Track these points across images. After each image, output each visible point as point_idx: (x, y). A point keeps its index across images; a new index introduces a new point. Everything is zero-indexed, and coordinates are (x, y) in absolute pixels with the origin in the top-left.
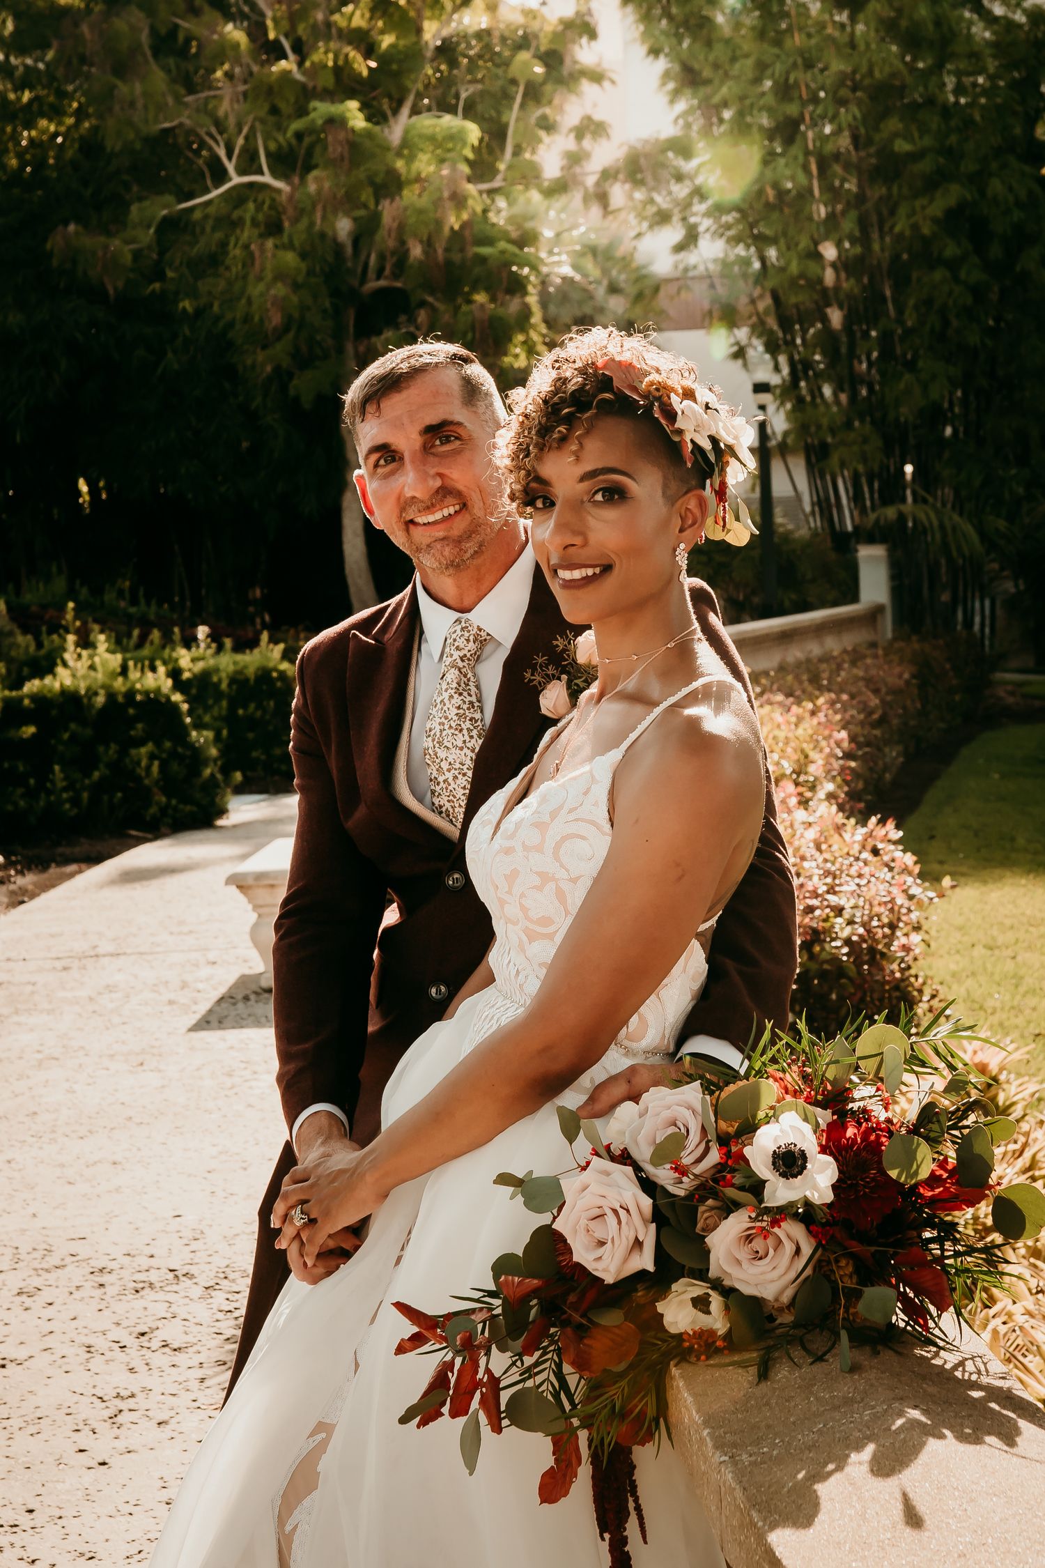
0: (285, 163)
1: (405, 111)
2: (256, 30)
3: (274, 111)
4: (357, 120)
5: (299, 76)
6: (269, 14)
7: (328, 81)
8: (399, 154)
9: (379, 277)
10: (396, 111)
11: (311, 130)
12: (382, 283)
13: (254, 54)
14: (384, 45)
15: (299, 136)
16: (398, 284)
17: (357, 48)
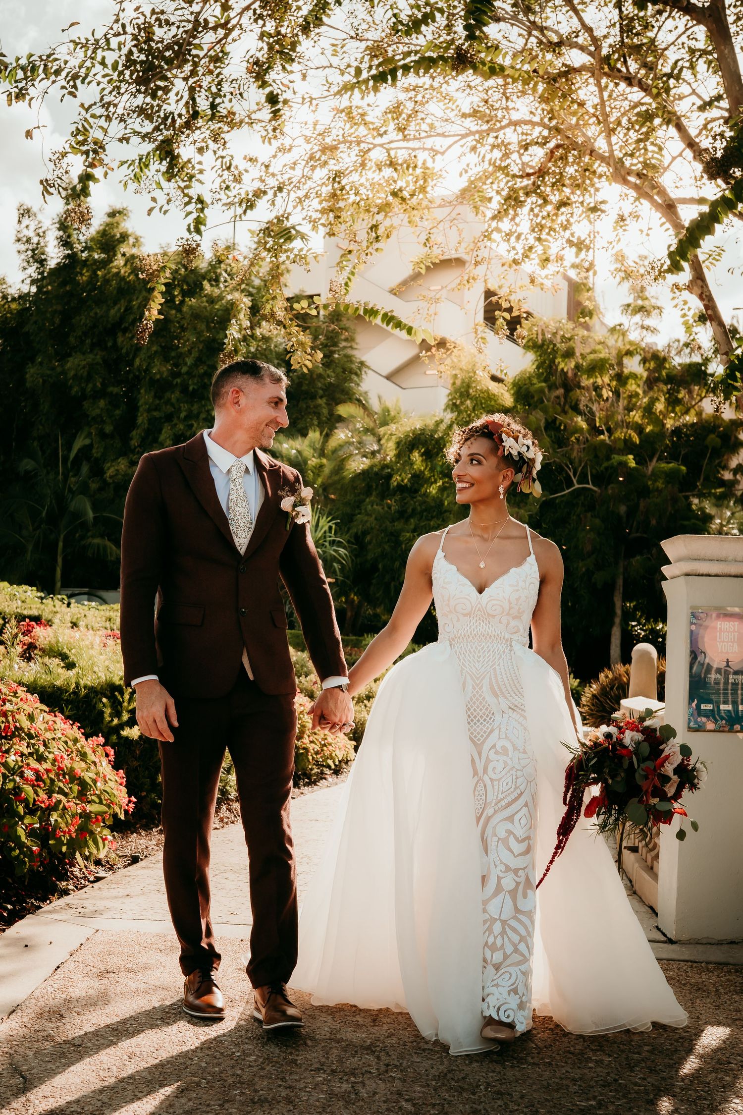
0: (599, 479)
1: (655, 460)
2: (591, 421)
3: (596, 456)
4: (633, 464)
5: (608, 442)
6: (597, 414)
7: (621, 445)
8: (650, 479)
9: (637, 532)
10: (651, 460)
11: (612, 467)
12: (638, 535)
13: (589, 431)
14: (647, 430)
15: (607, 468)
16: (645, 536)
17: (635, 432)
